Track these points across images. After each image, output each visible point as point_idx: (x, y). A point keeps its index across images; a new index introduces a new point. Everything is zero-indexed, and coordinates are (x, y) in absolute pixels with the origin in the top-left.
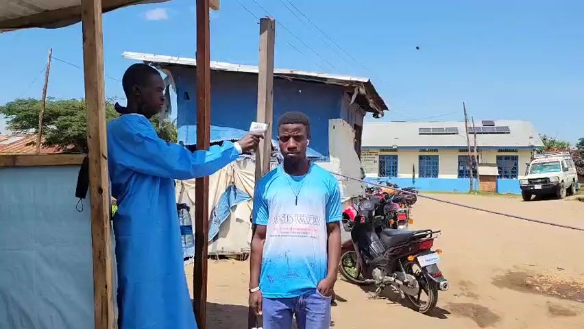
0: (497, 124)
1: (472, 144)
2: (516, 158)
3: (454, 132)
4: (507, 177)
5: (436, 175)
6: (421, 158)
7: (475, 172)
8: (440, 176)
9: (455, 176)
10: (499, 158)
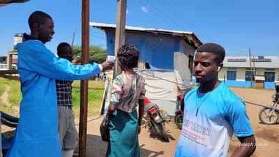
0: (265, 58)
1: (253, 66)
2: (274, 73)
3: (244, 61)
4: (269, 81)
5: (235, 79)
6: (228, 72)
7: (254, 79)
8: (237, 80)
9: (244, 80)
10: (265, 73)
